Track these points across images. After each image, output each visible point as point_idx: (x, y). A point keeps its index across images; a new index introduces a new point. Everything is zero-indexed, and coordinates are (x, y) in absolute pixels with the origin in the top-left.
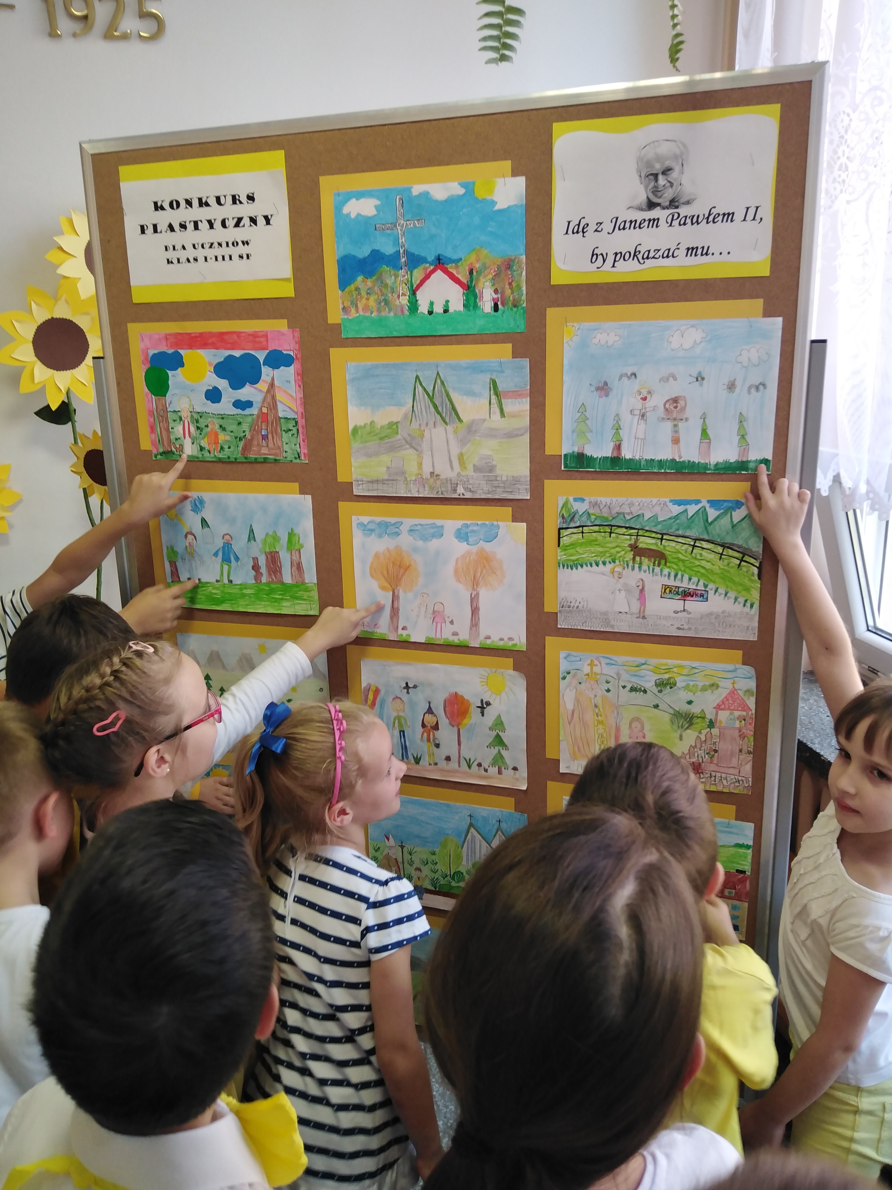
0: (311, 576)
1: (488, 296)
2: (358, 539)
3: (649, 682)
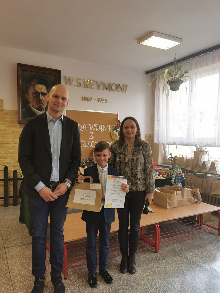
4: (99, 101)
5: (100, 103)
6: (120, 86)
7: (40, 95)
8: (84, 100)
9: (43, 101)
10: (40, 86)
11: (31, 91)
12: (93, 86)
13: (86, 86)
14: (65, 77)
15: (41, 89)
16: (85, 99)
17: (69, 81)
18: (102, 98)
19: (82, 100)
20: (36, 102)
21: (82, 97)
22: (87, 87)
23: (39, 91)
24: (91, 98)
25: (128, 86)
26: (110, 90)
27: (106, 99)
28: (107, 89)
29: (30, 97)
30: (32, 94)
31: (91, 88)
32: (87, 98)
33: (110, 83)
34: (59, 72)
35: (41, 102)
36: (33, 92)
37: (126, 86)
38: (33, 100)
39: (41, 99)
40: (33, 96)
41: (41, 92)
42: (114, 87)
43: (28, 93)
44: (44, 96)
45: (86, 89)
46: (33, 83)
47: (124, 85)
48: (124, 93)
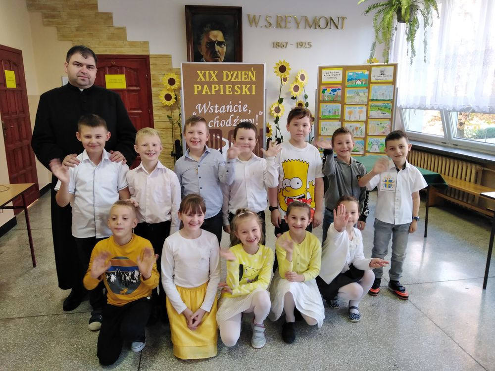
0: (340, 114)
1: (364, 83)
2: (346, 109)
3: (379, 123)
4: (299, 46)
5: (299, 49)
6: (332, 20)
7: (216, 45)
8: (276, 47)
9: (220, 53)
10: (215, 32)
11: (204, 41)
12: (289, 25)
13: (279, 26)
14: (249, 16)
15: (216, 36)
16: (278, 45)
17: (253, 21)
18: (303, 41)
19: (274, 47)
20: (210, 56)
21: (273, 43)
22: (281, 27)
23: (213, 39)
24: (287, 43)
25: (345, 19)
26: (316, 28)
27: (309, 43)
28: (310, 27)
29: (203, 50)
30: (205, 44)
31: (286, 27)
32: (280, 44)
33: (316, 17)
34: (239, 10)
35: (217, 54)
36: (207, 42)
37: (343, 18)
38: (207, 53)
39: (217, 50)
40: (206, 48)
41: (217, 40)
42: (322, 23)
43: (200, 44)
44: (221, 46)
45: (279, 29)
46: (206, 29)
47: (339, 17)
48: (339, 30)
